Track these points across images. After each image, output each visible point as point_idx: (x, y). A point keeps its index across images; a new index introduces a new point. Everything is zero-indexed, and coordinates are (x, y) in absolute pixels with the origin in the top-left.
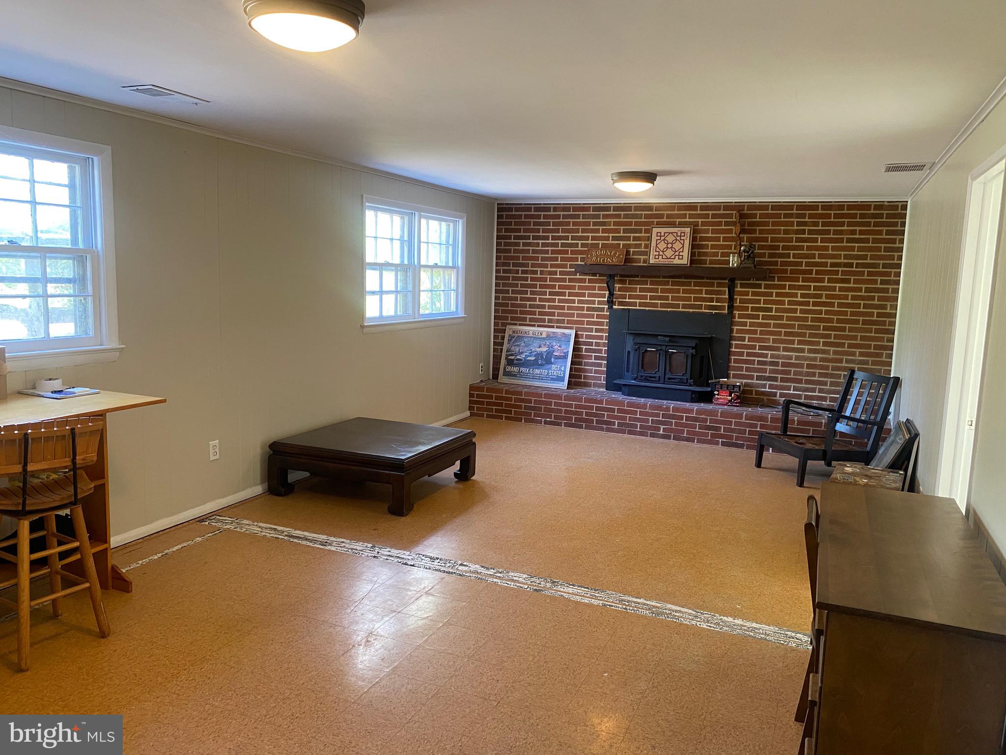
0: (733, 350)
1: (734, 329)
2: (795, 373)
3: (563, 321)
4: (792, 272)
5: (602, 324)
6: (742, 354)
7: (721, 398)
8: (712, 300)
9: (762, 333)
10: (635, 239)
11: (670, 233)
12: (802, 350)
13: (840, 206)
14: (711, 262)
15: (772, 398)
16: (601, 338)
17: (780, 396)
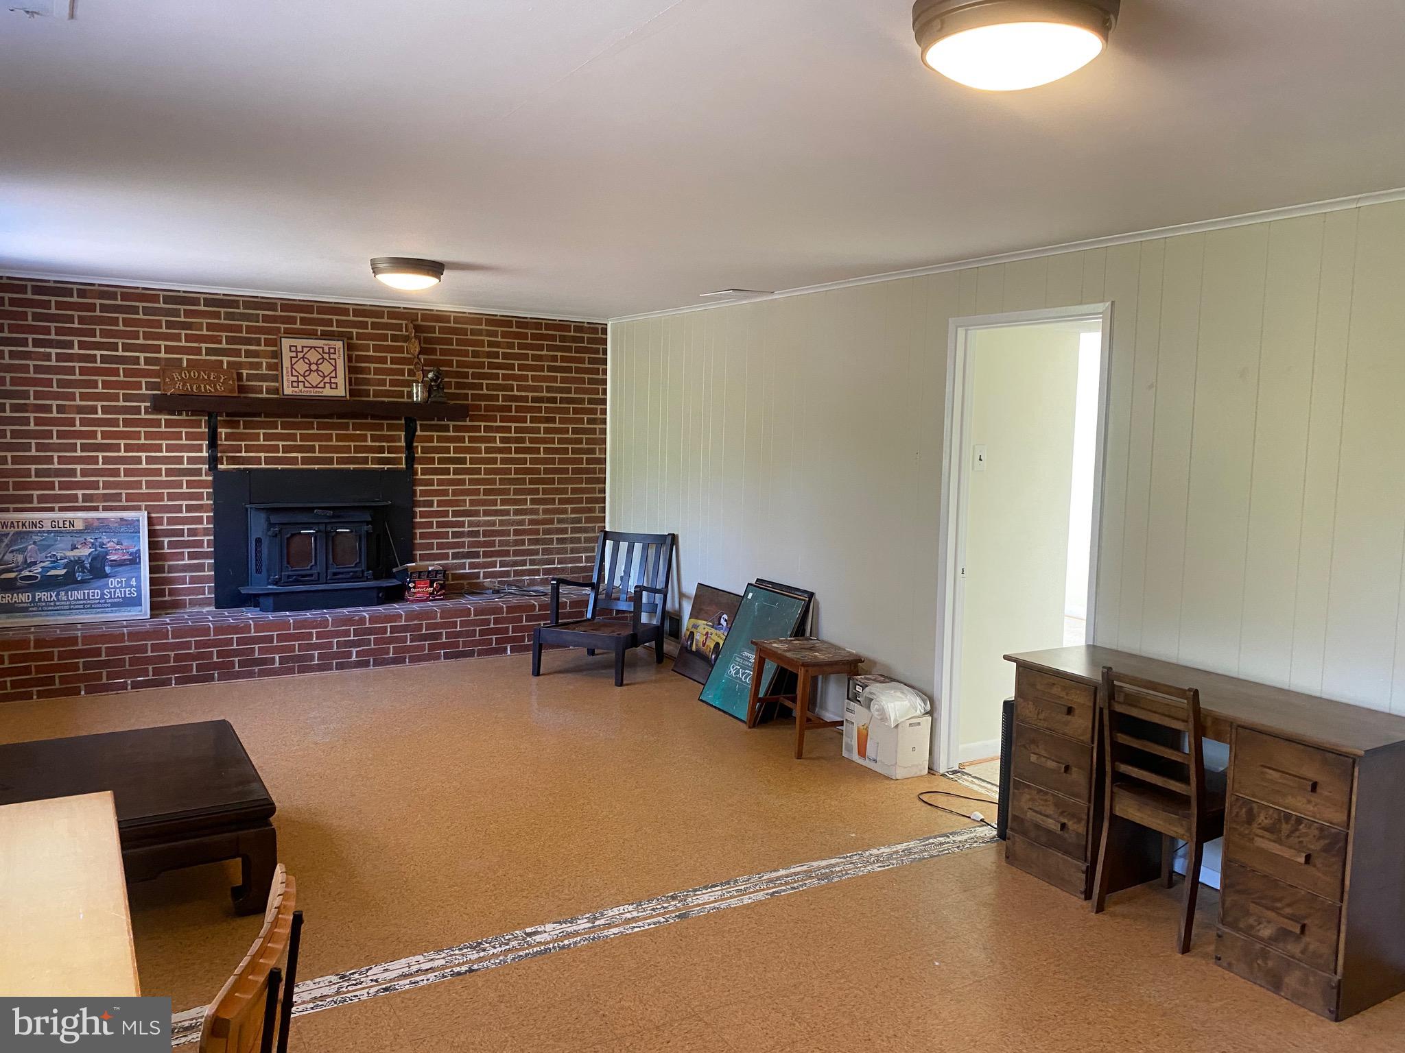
0: (418, 520)
1: (416, 490)
2: (501, 543)
3: (117, 497)
4: (487, 408)
5: (199, 496)
6: (430, 525)
7: (418, 592)
8: (381, 450)
9: (455, 493)
10: (249, 354)
11: (311, 348)
12: (507, 513)
13: (537, 324)
14: (376, 394)
15: (474, 581)
16: (199, 520)
17: (485, 577)
